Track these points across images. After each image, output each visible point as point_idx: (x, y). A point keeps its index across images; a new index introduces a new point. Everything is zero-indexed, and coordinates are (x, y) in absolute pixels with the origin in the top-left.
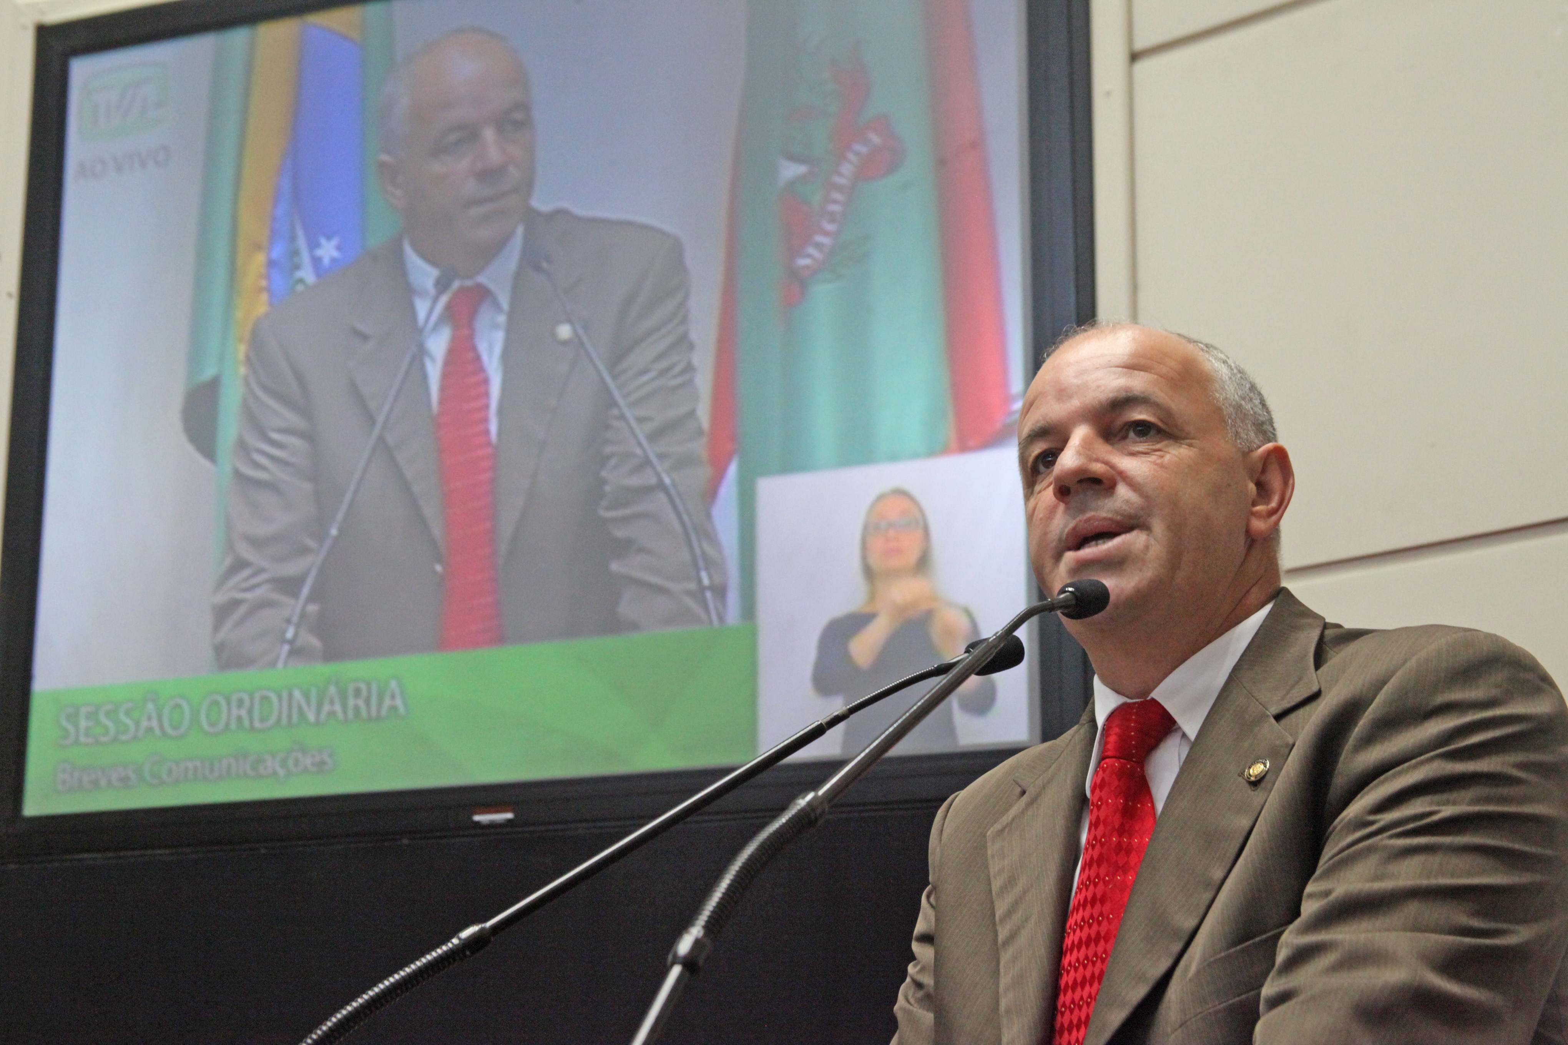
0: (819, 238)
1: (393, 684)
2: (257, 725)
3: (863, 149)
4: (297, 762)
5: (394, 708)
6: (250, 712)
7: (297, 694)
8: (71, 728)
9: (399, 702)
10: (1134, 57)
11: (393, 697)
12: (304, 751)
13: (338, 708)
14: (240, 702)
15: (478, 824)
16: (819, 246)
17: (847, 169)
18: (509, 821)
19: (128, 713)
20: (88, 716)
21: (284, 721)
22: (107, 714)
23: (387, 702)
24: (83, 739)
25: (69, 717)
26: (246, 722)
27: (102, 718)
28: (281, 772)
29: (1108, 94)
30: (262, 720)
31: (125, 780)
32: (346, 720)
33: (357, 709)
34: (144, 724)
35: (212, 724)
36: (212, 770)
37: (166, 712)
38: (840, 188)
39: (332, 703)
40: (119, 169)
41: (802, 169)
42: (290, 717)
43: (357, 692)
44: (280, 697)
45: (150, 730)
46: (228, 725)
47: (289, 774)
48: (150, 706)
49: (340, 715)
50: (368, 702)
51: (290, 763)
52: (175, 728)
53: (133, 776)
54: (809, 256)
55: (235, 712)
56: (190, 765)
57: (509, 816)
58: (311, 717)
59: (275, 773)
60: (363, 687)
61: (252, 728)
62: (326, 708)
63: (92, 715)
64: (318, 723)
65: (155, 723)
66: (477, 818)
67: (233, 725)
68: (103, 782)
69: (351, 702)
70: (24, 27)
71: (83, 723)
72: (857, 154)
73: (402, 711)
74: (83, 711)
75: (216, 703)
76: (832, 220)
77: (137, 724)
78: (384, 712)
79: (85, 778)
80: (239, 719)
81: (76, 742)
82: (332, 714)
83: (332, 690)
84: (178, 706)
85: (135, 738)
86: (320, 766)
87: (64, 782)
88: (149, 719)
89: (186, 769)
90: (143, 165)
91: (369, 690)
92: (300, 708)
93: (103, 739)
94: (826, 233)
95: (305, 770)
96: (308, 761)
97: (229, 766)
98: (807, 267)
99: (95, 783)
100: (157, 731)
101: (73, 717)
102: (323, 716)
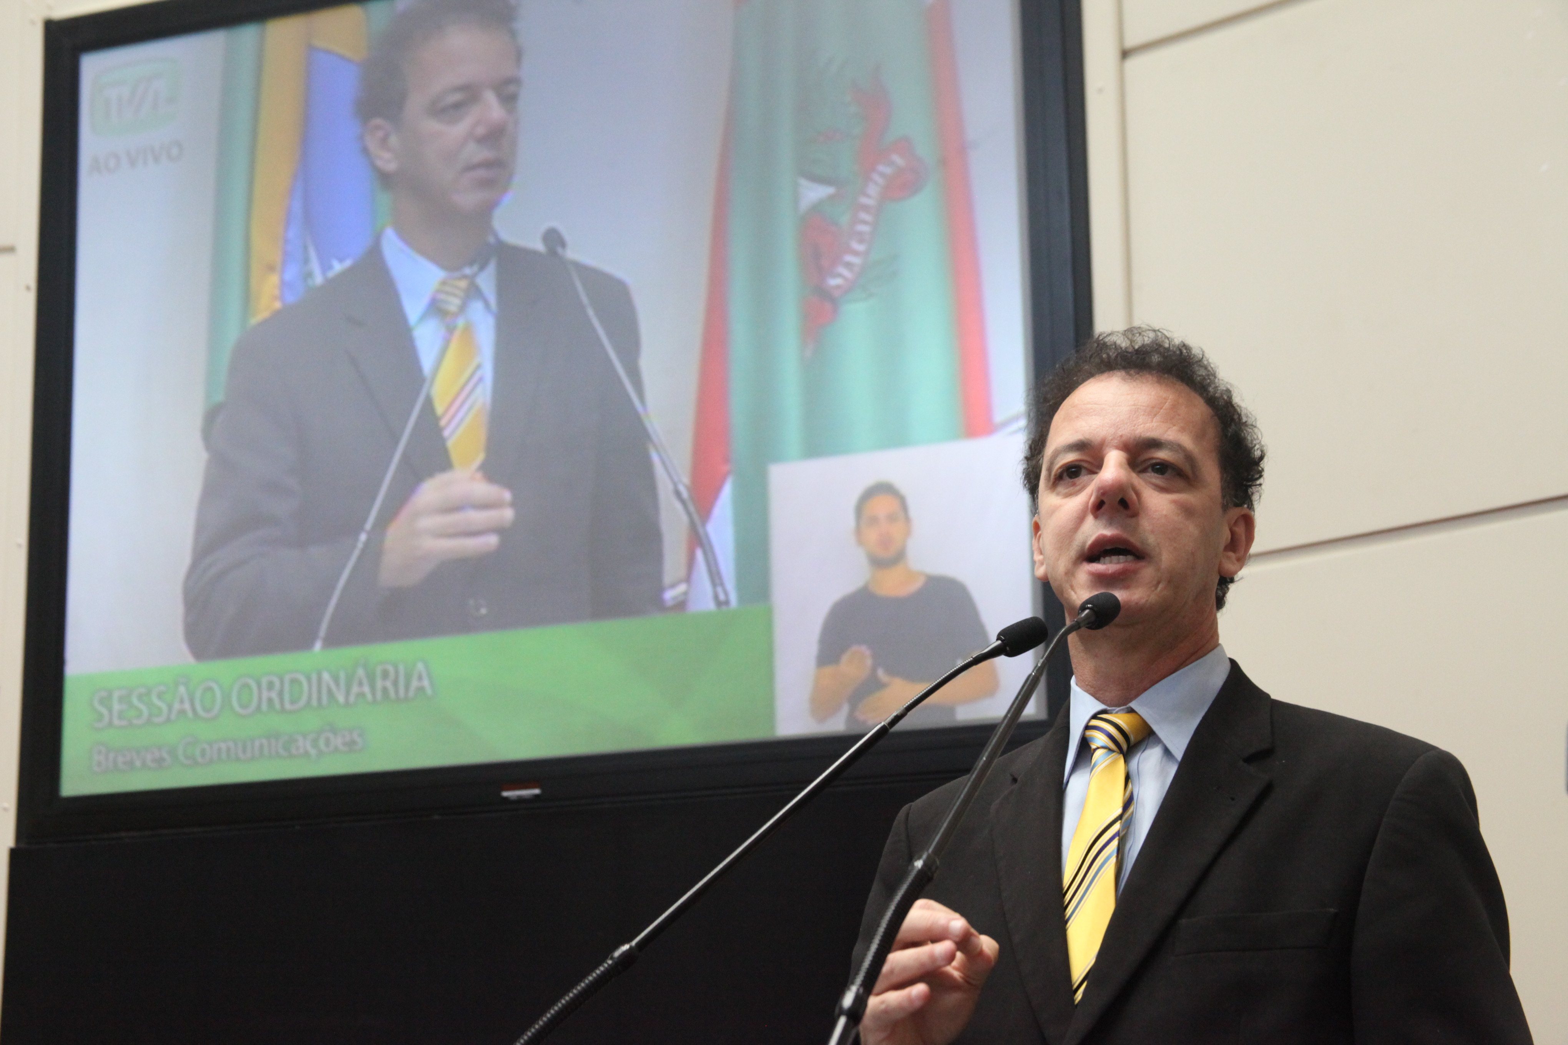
0: (849, 258)
1: (420, 666)
2: (288, 706)
3: (888, 170)
4: (328, 743)
5: (421, 689)
6: (281, 694)
7: (326, 676)
8: (105, 712)
9: (426, 683)
10: (1125, 54)
11: (420, 678)
12: (334, 730)
13: (366, 689)
14: (271, 686)
15: (506, 799)
16: (848, 265)
17: (873, 190)
18: (536, 796)
19: (160, 696)
20: (121, 700)
21: (314, 702)
22: (140, 697)
23: (415, 683)
24: (116, 722)
25: (102, 701)
26: (277, 706)
27: (135, 701)
28: (313, 752)
29: (1100, 91)
30: (293, 702)
31: (160, 761)
32: (375, 701)
33: (385, 690)
34: (177, 706)
35: (244, 706)
36: (244, 751)
37: (198, 694)
38: (865, 208)
39: (360, 684)
40: (133, 163)
41: (830, 190)
42: (319, 699)
43: (385, 675)
44: (309, 679)
45: (182, 712)
46: (259, 707)
47: (320, 753)
48: (182, 689)
49: (369, 696)
50: (395, 683)
51: (322, 743)
52: (207, 710)
53: (165, 755)
54: (840, 275)
55: (265, 695)
56: (223, 746)
57: (537, 791)
58: (341, 699)
59: (306, 754)
60: (391, 669)
61: (283, 710)
62: (355, 689)
63: (125, 699)
64: (347, 704)
65: (187, 706)
66: (505, 794)
67: (264, 706)
68: (138, 763)
69: (379, 684)
70: (33, 23)
71: (116, 707)
72: (882, 175)
73: (429, 691)
74: (116, 695)
75: (246, 686)
76: (861, 241)
77: (170, 708)
78: (411, 693)
79: (120, 759)
80: (270, 701)
81: (110, 724)
82: (361, 695)
83: (361, 672)
84: (209, 689)
85: (168, 720)
86: (351, 745)
87: (99, 764)
88: (182, 701)
89: (219, 750)
90: (156, 160)
91: (397, 672)
92: (330, 691)
93: (135, 722)
94: (856, 253)
95: (336, 750)
96: (338, 741)
97: (261, 746)
98: (838, 287)
99: (130, 764)
100: (190, 714)
101: (106, 701)
102: (352, 699)
